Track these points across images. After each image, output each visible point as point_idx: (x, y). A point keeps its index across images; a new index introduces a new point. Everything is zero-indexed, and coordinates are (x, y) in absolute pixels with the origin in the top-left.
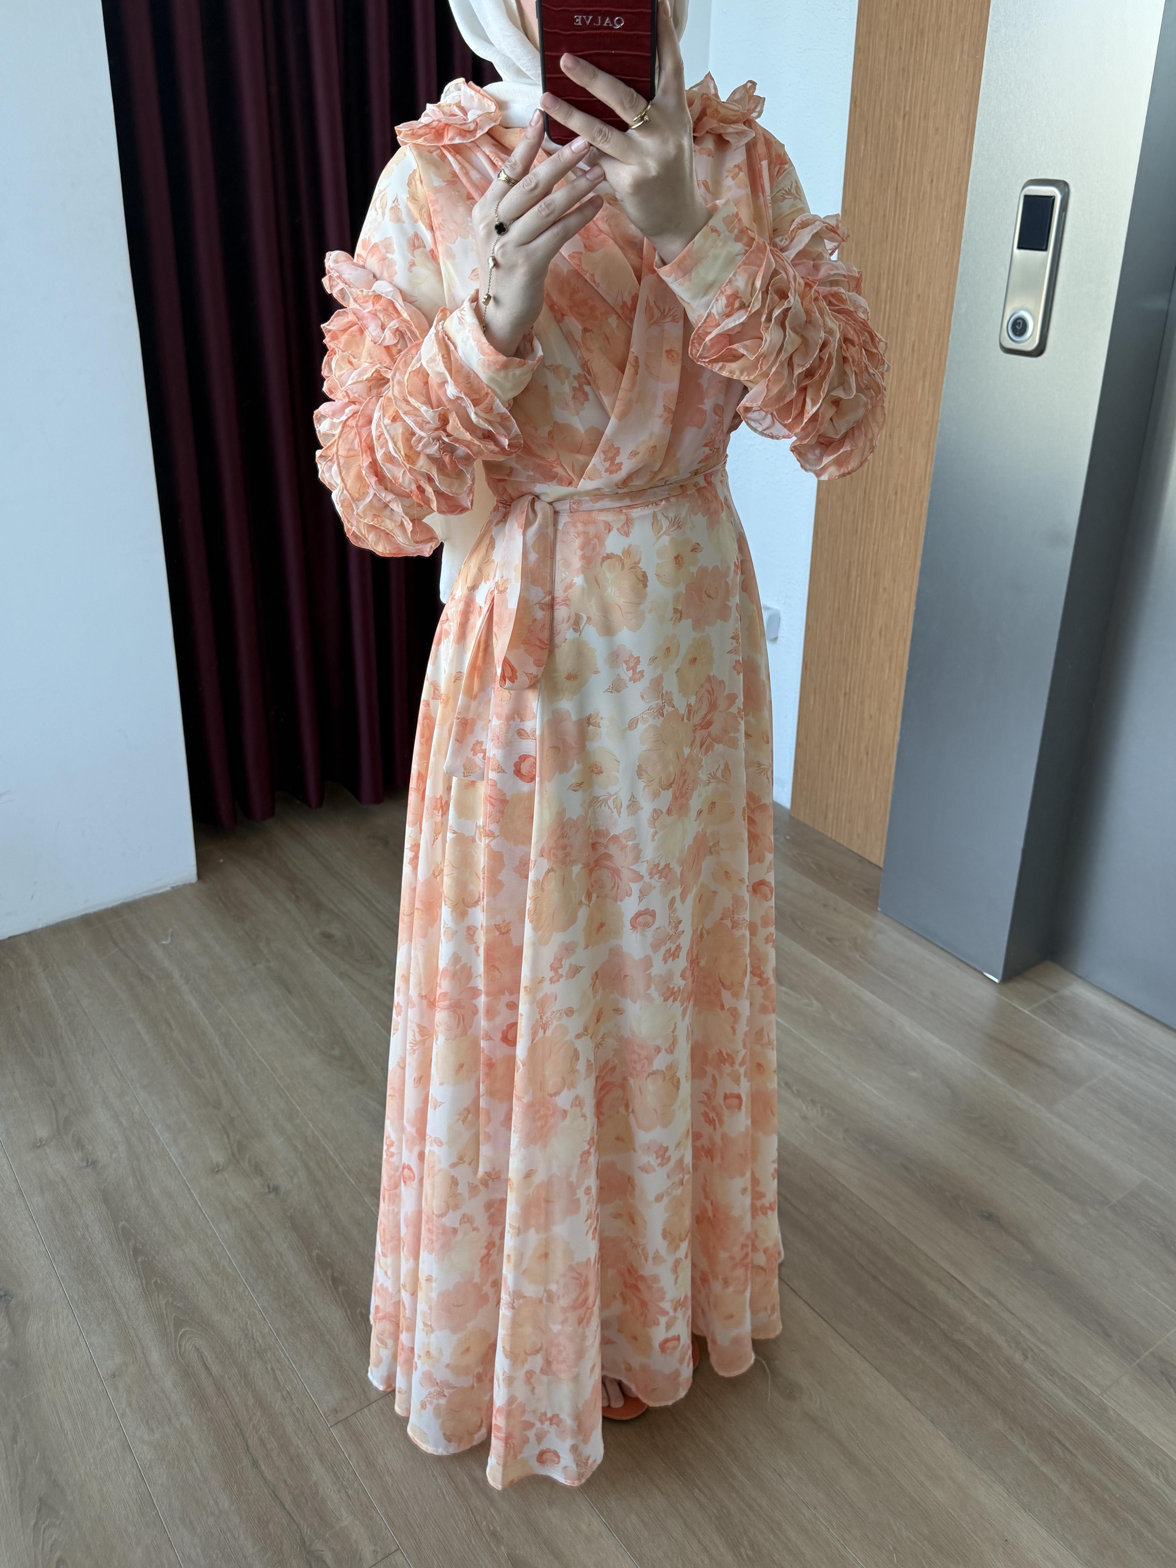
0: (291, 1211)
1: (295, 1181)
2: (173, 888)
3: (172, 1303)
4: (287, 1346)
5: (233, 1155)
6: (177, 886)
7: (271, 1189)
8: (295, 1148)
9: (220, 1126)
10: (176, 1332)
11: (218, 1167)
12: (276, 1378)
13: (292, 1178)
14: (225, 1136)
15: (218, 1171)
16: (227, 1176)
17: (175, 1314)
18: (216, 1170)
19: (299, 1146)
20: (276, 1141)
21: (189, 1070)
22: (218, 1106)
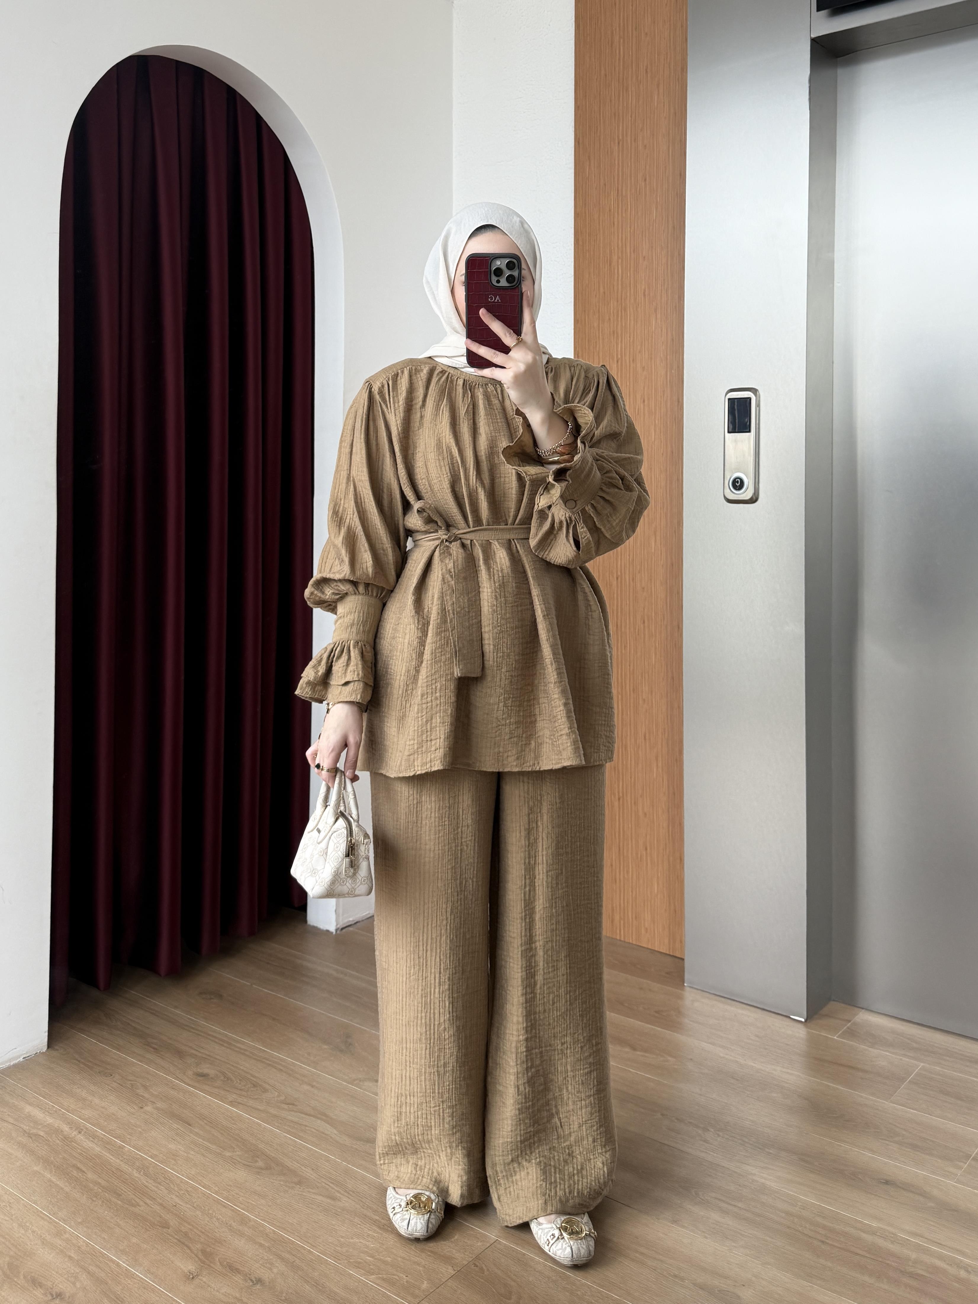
0: (284, 1295)
1: (275, 1270)
5: (203, 1262)
6: (31, 1056)
7: (255, 1282)
8: (261, 1245)
9: (175, 1241)
11: (192, 1274)
13: (271, 1269)
14: (185, 1248)
15: (193, 1278)
16: (204, 1279)
19: (262, 1242)
20: (240, 1243)
21: (120, 1202)
22: (167, 1225)
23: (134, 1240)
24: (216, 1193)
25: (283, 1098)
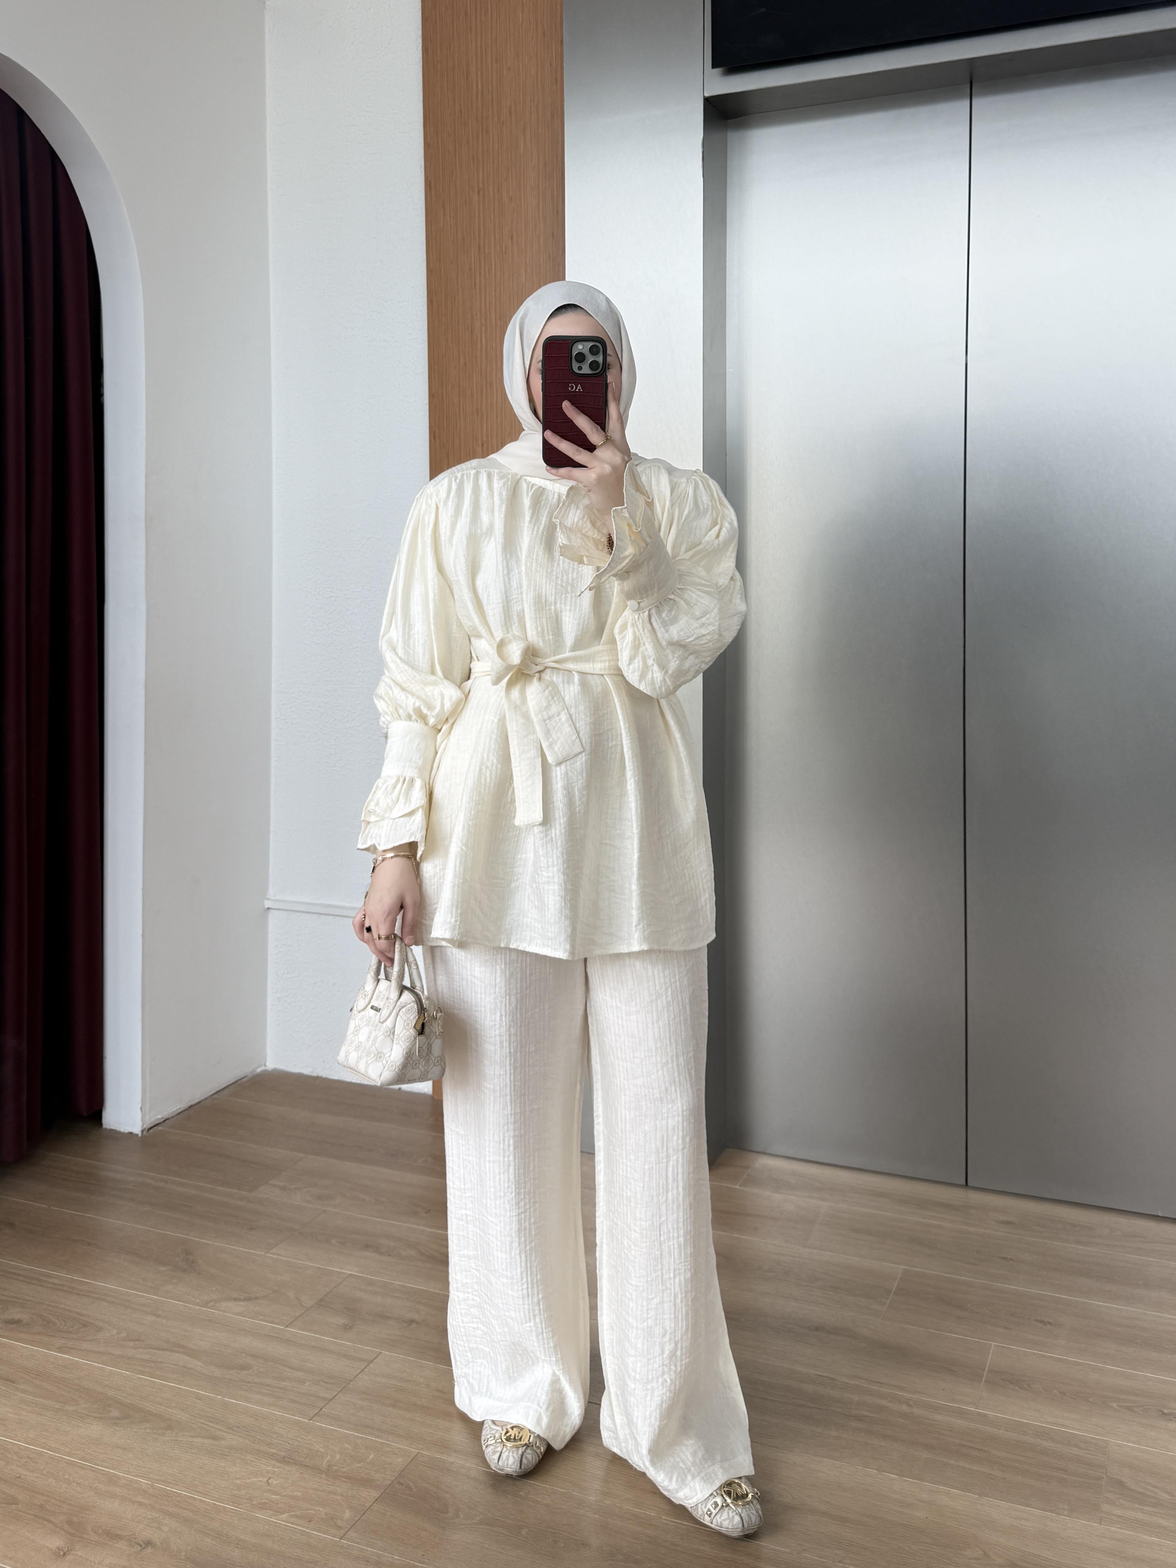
0: (183, 1554)
1: (166, 1529)
5: (71, 1534)
7: (144, 1546)
8: (141, 1504)
9: (30, 1517)
11: (63, 1550)
13: (160, 1529)
14: (46, 1523)
15: (64, 1554)
16: (79, 1553)
18: (61, 1554)
19: (143, 1501)
20: (112, 1506)
22: (14, 1501)
24: (69, 1454)
25: (124, 1335)
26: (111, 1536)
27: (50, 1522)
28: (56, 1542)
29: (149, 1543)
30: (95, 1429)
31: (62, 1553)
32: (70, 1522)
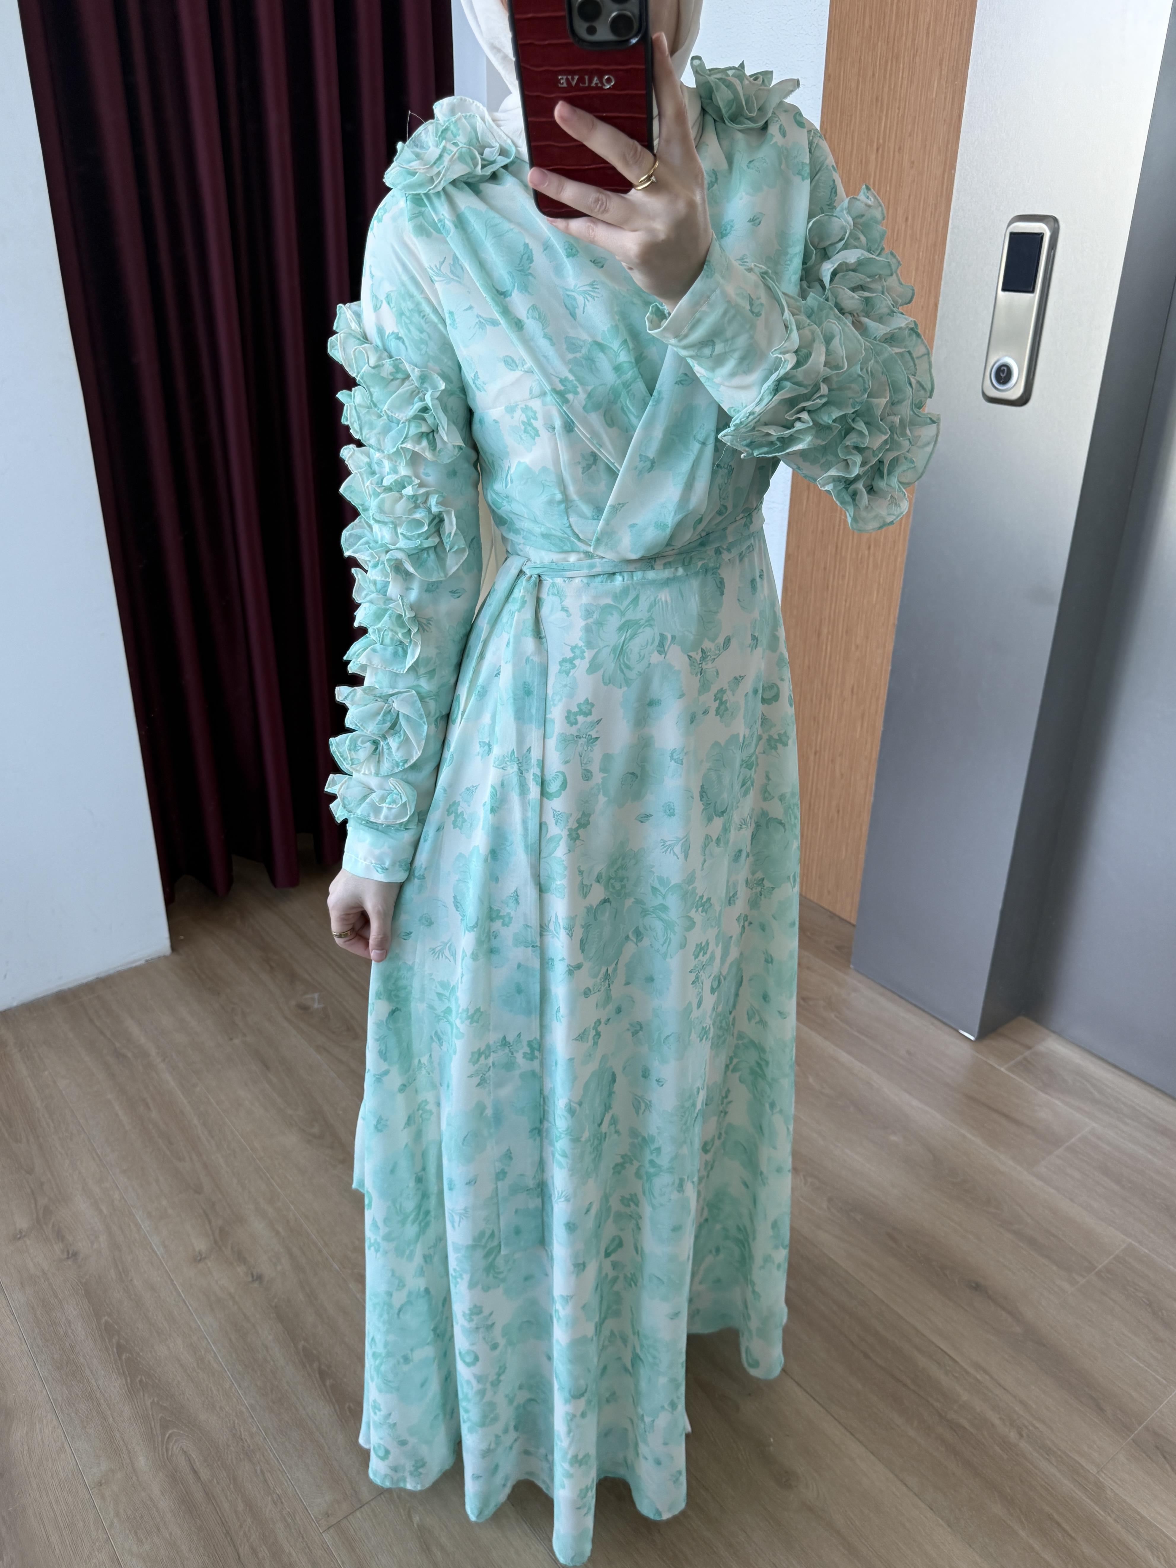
0: (276, 1300)
1: (279, 1268)
2: (147, 961)
3: (158, 1403)
4: (276, 1446)
5: (216, 1242)
6: (152, 959)
7: (255, 1278)
8: (277, 1233)
9: (201, 1211)
10: (163, 1435)
11: (201, 1256)
12: (265, 1481)
13: (275, 1265)
14: (207, 1223)
15: (200, 1260)
16: (209, 1264)
17: (160, 1415)
20: (258, 1226)
21: (168, 1153)
22: (198, 1190)
23: (164, 1202)
26: (241, 1258)
27: (210, 1222)
28: (201, 1245)
29: (259, 1278)
30: (291, 1140)
31: (199, 1258)
32: (222, 1230)
